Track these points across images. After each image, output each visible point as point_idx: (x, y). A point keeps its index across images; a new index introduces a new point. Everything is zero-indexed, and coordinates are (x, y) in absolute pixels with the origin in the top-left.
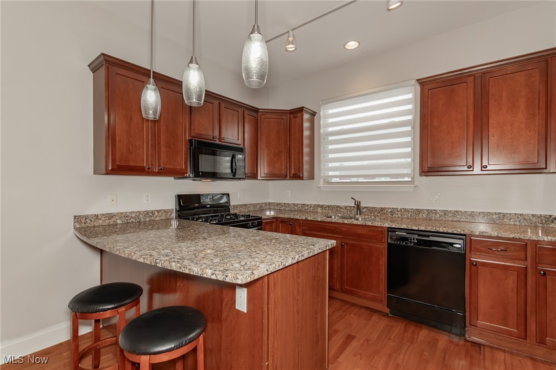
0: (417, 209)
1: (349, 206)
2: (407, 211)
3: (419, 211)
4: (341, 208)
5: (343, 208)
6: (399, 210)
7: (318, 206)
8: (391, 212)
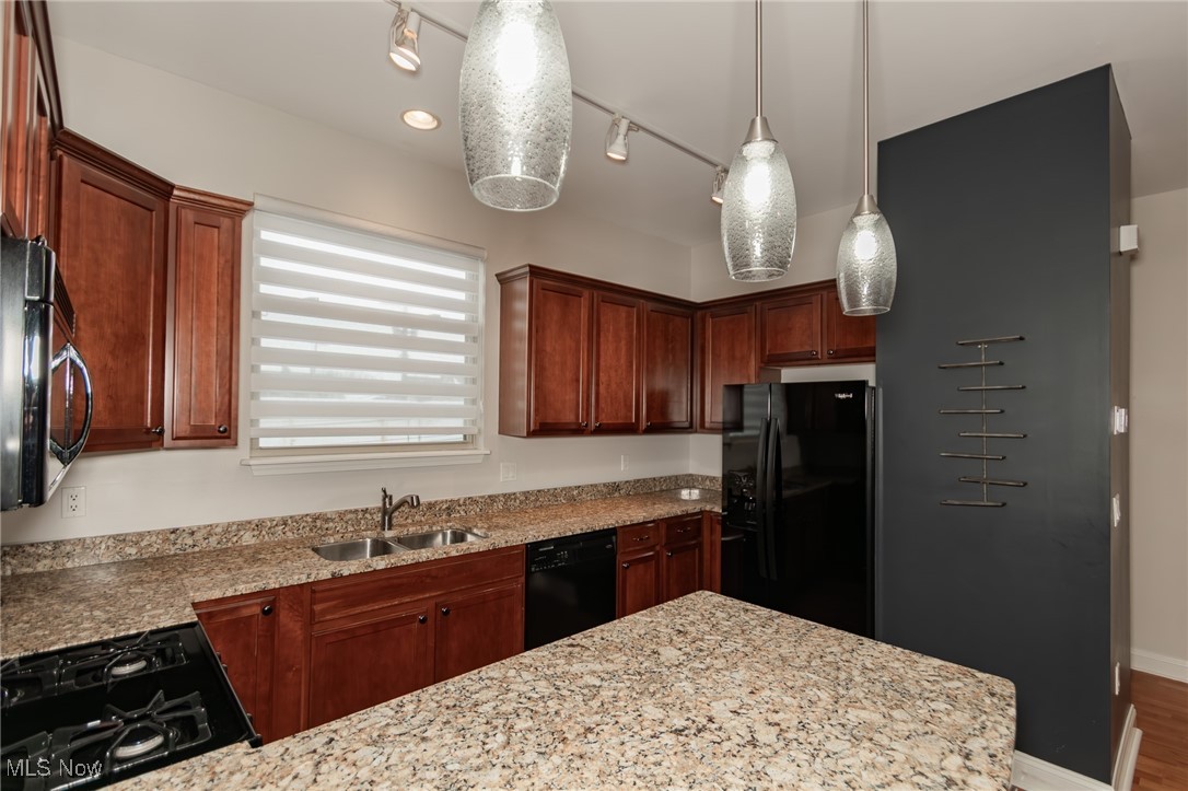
0: (489, 496)
1: (351, 512)
2: (473, 501)
3: (492, 499)
4: (327, 520)
5: (332, 520)
6: (461, 502)
7: (242, 526)
8: (448, 508)
